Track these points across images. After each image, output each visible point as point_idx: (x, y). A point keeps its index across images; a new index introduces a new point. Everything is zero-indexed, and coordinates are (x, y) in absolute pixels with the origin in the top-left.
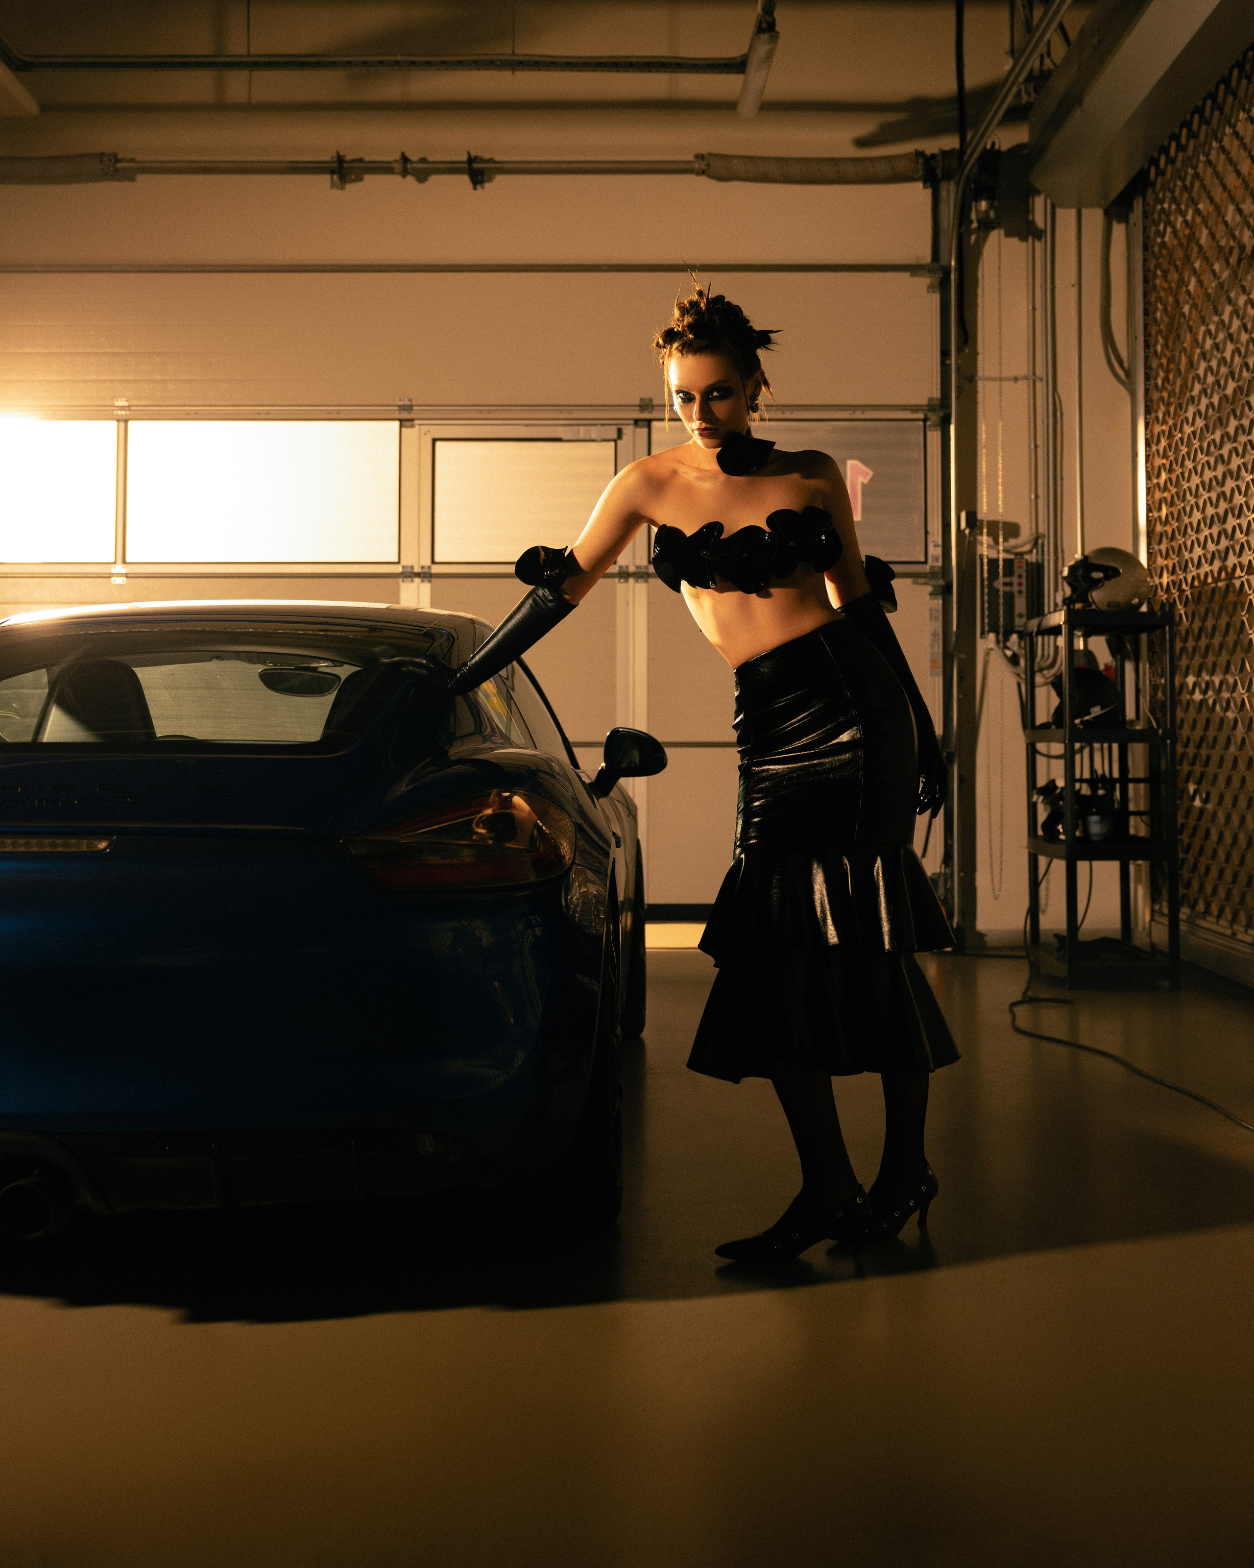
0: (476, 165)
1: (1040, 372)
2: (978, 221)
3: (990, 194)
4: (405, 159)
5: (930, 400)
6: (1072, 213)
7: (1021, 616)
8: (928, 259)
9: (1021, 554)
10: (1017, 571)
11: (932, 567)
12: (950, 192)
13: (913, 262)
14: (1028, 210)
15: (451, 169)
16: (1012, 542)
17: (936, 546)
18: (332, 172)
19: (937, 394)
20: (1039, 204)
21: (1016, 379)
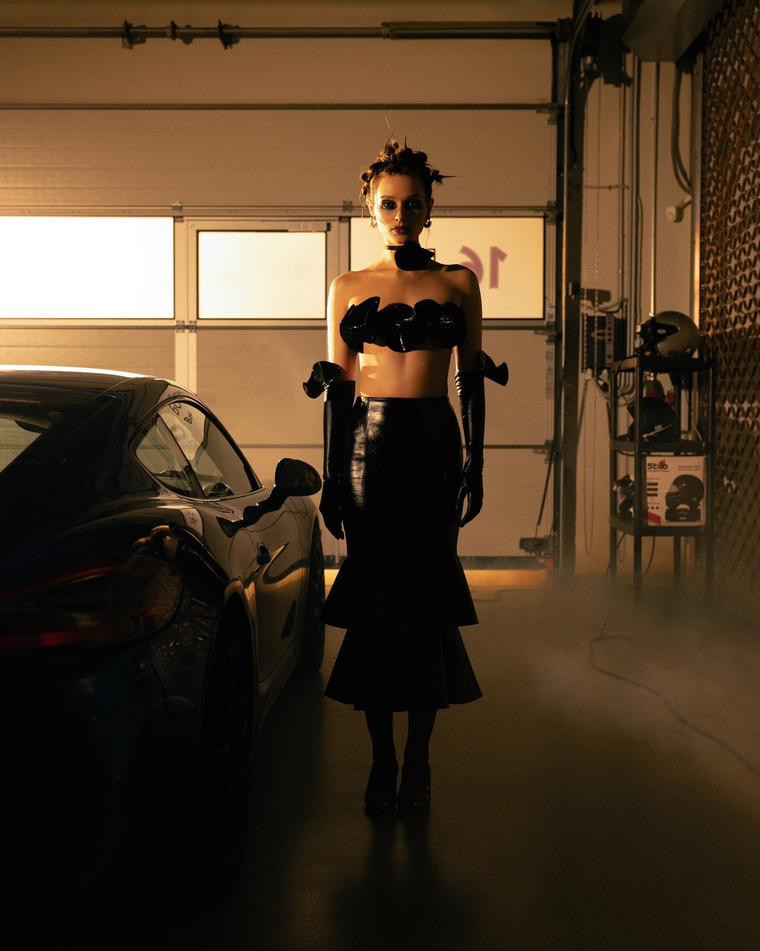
0: (225, 31)
1: (627, 182)
2: (585, 72)
3: (593, 52)
4: (174, 26)
5: (549, 202)
6: (653, 65)
7: (610, 357)
8: (549, 100)
9: (611, 313)
10: (608, 325)
11: (548, 322)
12: (565, 50)
13: (538, 102)
14: (621, 64)
15: (207, 34)
16: (605, 304)
17: (551, 307)
18: (123, 36)
19: (554, 198)
20: (629, 59)
21: (610, 188)
